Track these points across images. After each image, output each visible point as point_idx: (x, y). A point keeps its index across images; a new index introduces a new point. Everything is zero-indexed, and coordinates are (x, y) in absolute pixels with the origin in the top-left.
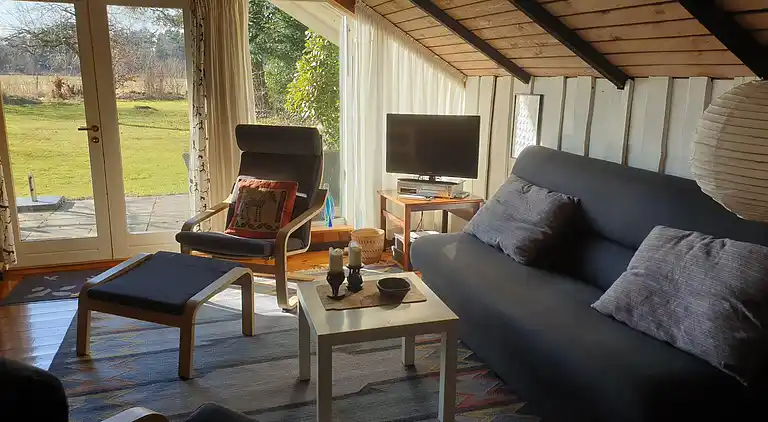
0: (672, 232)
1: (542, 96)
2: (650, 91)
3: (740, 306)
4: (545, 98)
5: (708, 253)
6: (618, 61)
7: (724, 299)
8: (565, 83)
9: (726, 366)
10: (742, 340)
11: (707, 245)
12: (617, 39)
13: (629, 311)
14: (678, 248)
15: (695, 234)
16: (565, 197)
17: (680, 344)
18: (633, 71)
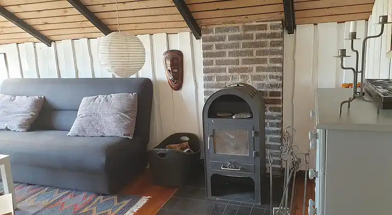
0: (91, 98)
1: (4, 54)
2: (63, 46)
3: (123, 114)
4: (7, 55)
5: (107, 100)
6: (47, 33)
7: (117, 114)
8: (18, 46)
9: (124, 135)
10: (126, 125)
11: (106, 98)
12: (46, 23)
13: (84, 131)
14: (95, 102)
15: (100, 96)
16: (37, 97)
17: (107, 134)
18: (53, 38)
